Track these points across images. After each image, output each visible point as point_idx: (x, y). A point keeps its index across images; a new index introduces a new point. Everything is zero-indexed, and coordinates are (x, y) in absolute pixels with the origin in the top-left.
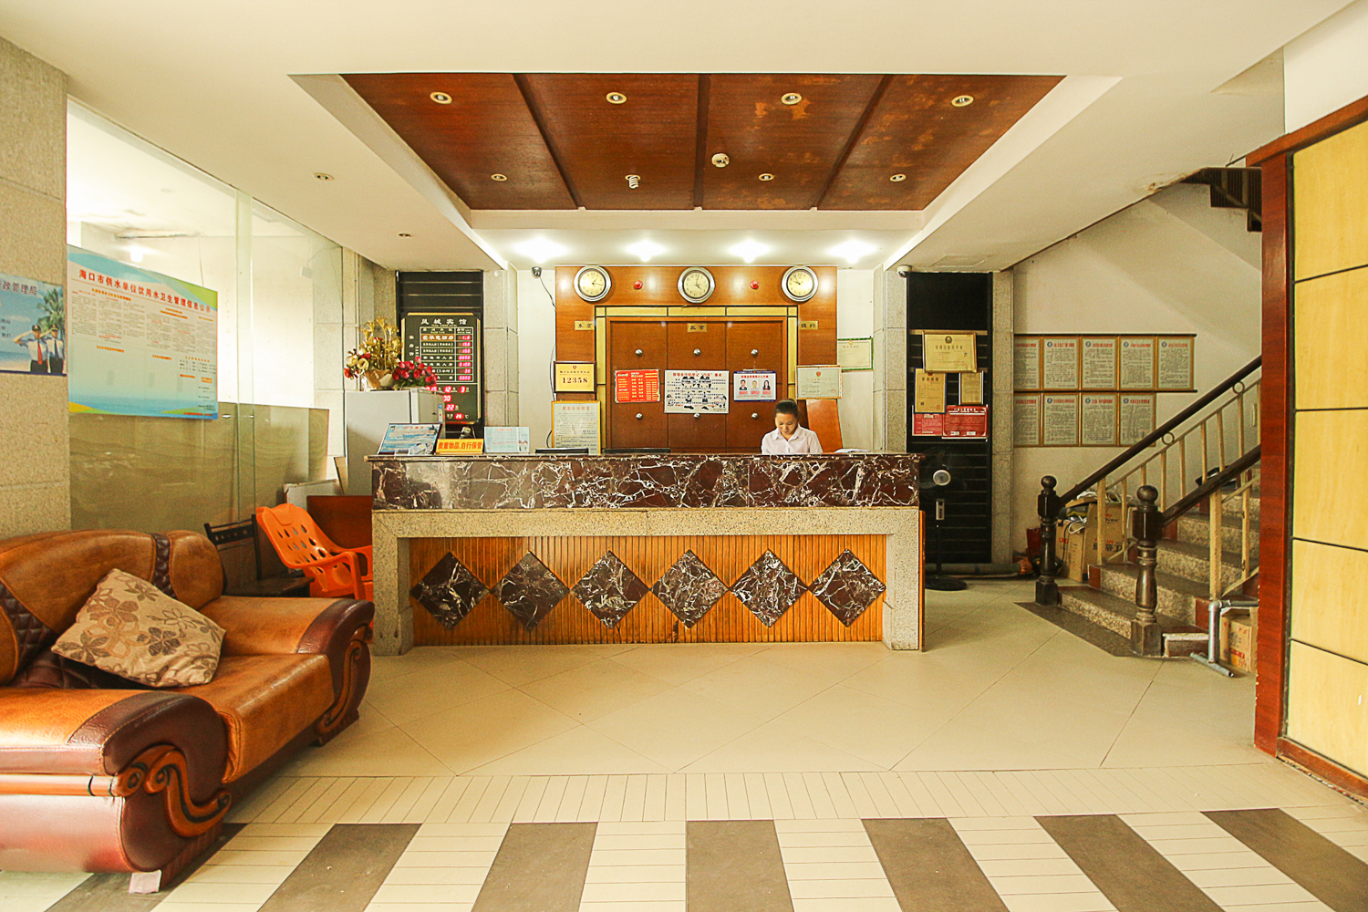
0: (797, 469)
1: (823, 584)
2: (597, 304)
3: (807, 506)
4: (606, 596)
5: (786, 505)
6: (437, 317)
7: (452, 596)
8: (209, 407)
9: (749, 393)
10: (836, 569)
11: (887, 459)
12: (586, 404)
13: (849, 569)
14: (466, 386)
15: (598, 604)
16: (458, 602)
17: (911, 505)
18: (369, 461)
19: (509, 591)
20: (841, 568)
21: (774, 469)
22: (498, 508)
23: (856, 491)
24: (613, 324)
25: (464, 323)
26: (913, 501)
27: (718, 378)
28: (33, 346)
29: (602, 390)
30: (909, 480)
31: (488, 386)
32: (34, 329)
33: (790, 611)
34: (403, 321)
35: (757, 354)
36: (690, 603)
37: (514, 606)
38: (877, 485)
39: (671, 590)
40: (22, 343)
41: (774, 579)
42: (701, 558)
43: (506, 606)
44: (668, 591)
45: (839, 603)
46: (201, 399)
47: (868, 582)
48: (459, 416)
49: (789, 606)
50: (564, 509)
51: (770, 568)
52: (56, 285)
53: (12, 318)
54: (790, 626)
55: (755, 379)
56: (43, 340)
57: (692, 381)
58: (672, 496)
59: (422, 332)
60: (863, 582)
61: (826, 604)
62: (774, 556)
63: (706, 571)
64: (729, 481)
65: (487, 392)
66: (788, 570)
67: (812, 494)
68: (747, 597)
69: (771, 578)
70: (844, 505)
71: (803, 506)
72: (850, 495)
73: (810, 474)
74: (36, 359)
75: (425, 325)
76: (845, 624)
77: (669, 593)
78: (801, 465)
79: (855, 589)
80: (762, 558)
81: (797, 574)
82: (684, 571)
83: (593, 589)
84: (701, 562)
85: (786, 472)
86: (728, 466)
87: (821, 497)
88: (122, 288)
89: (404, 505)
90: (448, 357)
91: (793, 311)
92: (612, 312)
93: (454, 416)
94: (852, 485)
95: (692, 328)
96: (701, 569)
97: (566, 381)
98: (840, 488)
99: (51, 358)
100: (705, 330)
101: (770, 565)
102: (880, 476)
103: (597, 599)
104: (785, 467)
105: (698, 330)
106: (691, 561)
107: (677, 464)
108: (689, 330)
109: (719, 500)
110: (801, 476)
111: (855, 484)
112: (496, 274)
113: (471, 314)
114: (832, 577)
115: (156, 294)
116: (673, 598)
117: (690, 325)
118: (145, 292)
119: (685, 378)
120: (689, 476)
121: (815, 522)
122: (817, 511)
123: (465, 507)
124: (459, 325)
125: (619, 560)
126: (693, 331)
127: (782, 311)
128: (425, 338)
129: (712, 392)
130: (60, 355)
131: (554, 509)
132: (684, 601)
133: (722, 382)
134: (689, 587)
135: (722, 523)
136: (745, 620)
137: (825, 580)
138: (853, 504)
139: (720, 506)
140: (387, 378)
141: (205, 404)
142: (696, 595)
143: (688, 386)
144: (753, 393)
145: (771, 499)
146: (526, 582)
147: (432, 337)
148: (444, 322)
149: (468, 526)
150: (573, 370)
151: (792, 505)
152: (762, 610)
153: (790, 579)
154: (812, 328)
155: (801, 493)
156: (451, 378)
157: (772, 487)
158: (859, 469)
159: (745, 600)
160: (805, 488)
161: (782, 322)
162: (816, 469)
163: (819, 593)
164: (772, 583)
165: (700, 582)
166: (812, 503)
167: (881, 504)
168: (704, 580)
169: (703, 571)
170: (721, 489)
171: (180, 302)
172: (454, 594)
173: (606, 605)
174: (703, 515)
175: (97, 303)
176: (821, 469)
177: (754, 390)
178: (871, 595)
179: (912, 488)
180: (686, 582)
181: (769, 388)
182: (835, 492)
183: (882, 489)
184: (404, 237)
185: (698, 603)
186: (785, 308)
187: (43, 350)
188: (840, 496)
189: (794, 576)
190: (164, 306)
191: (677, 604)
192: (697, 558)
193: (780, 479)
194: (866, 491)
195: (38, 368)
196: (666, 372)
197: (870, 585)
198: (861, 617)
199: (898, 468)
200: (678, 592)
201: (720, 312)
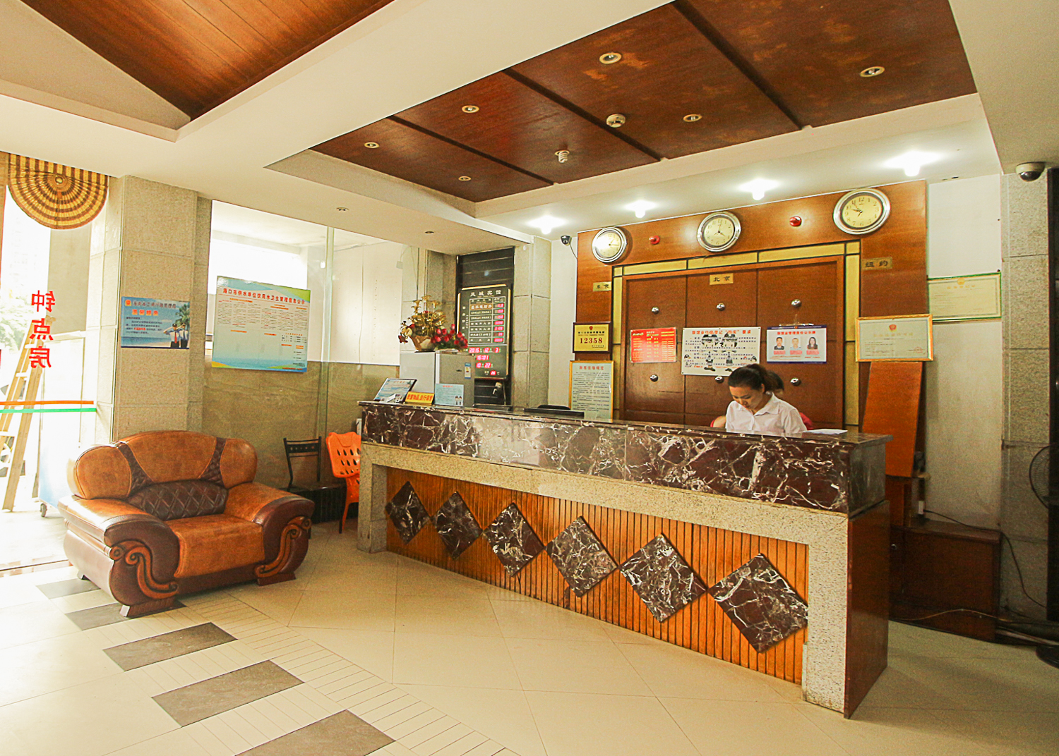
0: (679, 444)
1: (727, 590)
2: (614, 264)
3: (690, 489)
4: (509, 544)
5: (665, 484)
6: (481, 290)
7: (408, 517)
8: (300, 364)
9: (788, 353)
10: (745, 575)
11: (798, 445)
12: (600, 364)
13: (762, 580)
14: (498, 347)
15: (502, 550)
16: (411, 522)
17: (837, 510)
18: (360, 405)
19: (442, 522)
20: (752, 575)
21: (653, 441)
22: (428, 450)
23: (753, 480)
24: (629, 283)
25: (499, 293)
26: (837, 504)
27: (746, 335)
28: (173, 334)
29: (617, 350)
30: (831, 475)
31: (516, 348)
32: (173, 326)
33: (687, 610)
34: (459, 295)
35: (799, 305)
36: (579, 572)
37: (444, 535)
38: (782, 477)
39: (563, 553)
40: (167, 333)
41: (667, 569)
42: (592, 527)
43: (440, 534)
44: (560, 554)
45: (748, 619)
46: (295, 359)
47: (790, 602)
48: (493, 373)
49: (684, 606)
50: (470, 458)
51: (661, 554)
52: (186, 302)
53: (163, 321)
54: (687, 629)
55: (796, 336)
56: (178, 331)
57: (713, 339)
58: (552, 457)
59: (472, 303)
60: (782, 601)
61: (731, 615)
62: (668, 541)
63: (595, 542)
64: (606, 449)
65: (515, 352)
66: (683, 560)
67: (696, 476)
68: (637, 581)
69: (663, 567)
70: (736, 495)
71: (685, 488)
72: (745, 484)
73: (694, 452)
74: (173, 341)
75: (473, 297)
76: (756, 648)
77: (561, 556)
78: (684, 441)
79: (771, 607)
80: (654, 542)
81: (695, 568)
82: (574, 537)
83: (499, 536)
84: (592, 531)
85: (666, 447)
86: (605, 434)
87: (707, 480)
88: (247, 296)
89: (376, 440)
90: (487, 322)
91: (854, 247)
92: (629, 271)
93: (490, 372)
94: (748, 472)
95: (716, 279)
96: (591, 539)
97: (584, 341)
98: (732, 474)
99: (181, 340)
100: (731, 281)
101: (663, 551)
102: (787, 466)
103: (501, 546)
104: (665, 441)
105: (723, 282)
106: (582, 528)
107: (558, 427)
108: (712, 283)
109: (595, 468)
110: (683, 453)
111: (751, 471)
112: (524, 248)
113: (504, 285)
114: (739, 584)
115: (268, 297)
116: (564, 562)
117: (712, 277)
118: (261, 296)
119: (705, 336)
120: (568, 441)
121: (699, 509)
122: (704, 497)
123: (409, 446)
124: (496, 296)
125: (520, 513)
126: (717, 283)
127: (838, 249)
128: (473, 307)
129: (738, 351)
130: (186, 338)
131: (463, 457)
132: (574, 567)
133: (752, 340)
134: (579, 554)
135: (598, 493)
136: (637, 606)
137: (729, 585)
138: (748, 496)
139: (596, 475)
140: (426, 342)
141: (298, 362)
142: (585, 564)
143: (709, 345)
144: (792, 352)
145: (649, 475)
146: (453, 517)
147: (477, 307)
148: (486, 294)
149: (410, 462)
150: (590, 331)
151: (671, 485)
152: (652, 600)
153: (685, 573)
154: (883, 267)
155: (683, 472)
156: (489, 340)
157: (649, 461)
158: (758, 454)
159: (634, 583)
160: (688, 467)
161: (835, 263)
162: (701, 447)
163: (722, 599)
164: (664, 573)
165: (589, 552)
166: (696, 487)
167: (788, 502)
168: (594, 552)
169: (593, 541)
170: (598, 457)
171: (284, 299)
172: (409, 515)
173: (508, 553)
174: (580, 482)
175: (232, 306)
176: (708, 447)
177: (796, 349)
178: (794, 621)
179: (837, 488)
180: (577, 548)
181: (816, 347)
182: (725, 477)
183: (790, 482)
184: (429, 234)
185: (587, 574)
186: (843, 245)
187: (178, 336)
188: (731, 483)
189: (691, 569)
190: (274, 303)
191: (567, 569)
192: (588, 526)
193: (659, 454)
194: (767, 483)
195: (174, 346)
196: (685, 330)
197: (793, 607)
198: (781, 646)
199: (815, 457)
200: (569, 557)
201: (750, 258)
